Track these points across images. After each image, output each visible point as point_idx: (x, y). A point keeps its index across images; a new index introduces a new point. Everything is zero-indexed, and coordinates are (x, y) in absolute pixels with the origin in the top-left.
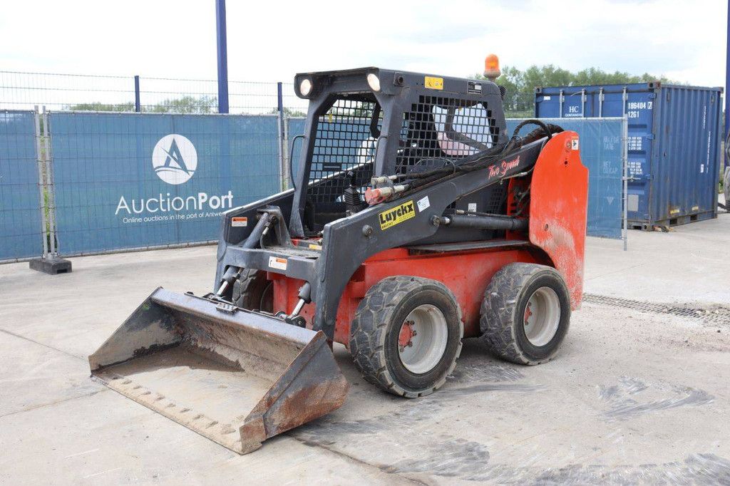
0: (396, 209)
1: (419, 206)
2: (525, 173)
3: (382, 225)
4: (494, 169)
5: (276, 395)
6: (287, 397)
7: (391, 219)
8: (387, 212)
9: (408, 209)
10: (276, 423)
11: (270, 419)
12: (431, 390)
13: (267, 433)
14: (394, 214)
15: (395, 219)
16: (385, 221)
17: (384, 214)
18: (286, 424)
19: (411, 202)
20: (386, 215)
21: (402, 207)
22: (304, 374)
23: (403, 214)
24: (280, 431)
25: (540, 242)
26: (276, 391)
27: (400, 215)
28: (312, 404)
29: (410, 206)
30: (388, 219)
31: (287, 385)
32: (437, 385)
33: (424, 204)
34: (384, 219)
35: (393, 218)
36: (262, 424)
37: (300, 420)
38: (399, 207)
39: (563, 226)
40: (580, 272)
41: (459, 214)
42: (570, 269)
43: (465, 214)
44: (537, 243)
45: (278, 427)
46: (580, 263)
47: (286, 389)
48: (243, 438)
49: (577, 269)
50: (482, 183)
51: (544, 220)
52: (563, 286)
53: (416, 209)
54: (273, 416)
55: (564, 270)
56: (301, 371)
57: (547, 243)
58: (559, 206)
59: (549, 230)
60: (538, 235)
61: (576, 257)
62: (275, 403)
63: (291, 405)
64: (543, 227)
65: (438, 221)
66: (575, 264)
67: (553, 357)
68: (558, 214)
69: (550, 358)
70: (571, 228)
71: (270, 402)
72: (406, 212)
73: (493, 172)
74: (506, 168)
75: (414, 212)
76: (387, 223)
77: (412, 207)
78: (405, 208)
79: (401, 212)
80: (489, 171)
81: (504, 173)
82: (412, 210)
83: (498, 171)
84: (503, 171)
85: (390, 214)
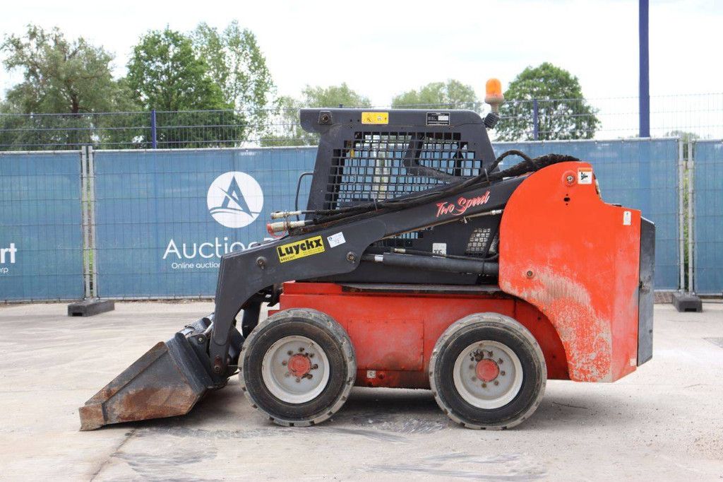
0: (300, 243)
1: (330, 242)
2: (499, 211)
3: (280, 258)
4: (446, 206)
5: (116, 389)
6: (128, 393)
7: (292, 252)
8: (288, 246)
9: (314, 244)
10: (117, 413)
11: (111, 408)
12: (307, 422)
13: (106, 418)
14: (297, 248)
15: (297, 253)
16: (284, 255)
17: (283, 248)
18: (127, 416)
19: (319, 237)
20: (286, 249)
21: (307, 242)
22: (144, 376)
23: (309, 248)
24: (121, 421)
25: (520, 291)
26: (115, 385)
27: (304, 249)
28: (154, 404)
29: (318, 242)
30: (289, 251)
31: (126, 382)
32: (316, 420)
33: (337, 240)
34: (284, 251)
35: (294, 251)
36: (100, 410)
37: (141, 415)
38: (304, 242)
39: (564, 275)
40: (606, 335)
41: (397, 252)
42: (584, 329)
43: (406, 253)
44: (515, 292)
45: (118, 417)
46: (603, 324)
47: (125, 387)
48: (82, 418)
49: (599, 330)
50: (426, 221)
51: (525, 267)
52: (526, 343)
53: (327, 244)
54: (114, 407)
55: (571, 329)
56: (141, 373)
57: (534, 293)
58: (555, 251)
59: (536, 278)
60: (514, 283)
61: (594, 316)
62: (114, 395)
63: (132, 401)
64: (524, 274)
65: (352, 258)
66: (592, 323)
67: (508, 425)
68: (553, 261)
69: (504, 426)
70: (581, 279)
71: (109, 394)
72: (313, 247)
73: (443, 210)
74: (465, 205)
75: (323, 247)
76: (287, 256)
77: (321, 242)
78: (311, 242)
79: (306, 246)
80: (438, 208)
81: (463, 211)
82: (320, 245)
83: (451, 208)
84: (461, 208)
85: (291, 248)
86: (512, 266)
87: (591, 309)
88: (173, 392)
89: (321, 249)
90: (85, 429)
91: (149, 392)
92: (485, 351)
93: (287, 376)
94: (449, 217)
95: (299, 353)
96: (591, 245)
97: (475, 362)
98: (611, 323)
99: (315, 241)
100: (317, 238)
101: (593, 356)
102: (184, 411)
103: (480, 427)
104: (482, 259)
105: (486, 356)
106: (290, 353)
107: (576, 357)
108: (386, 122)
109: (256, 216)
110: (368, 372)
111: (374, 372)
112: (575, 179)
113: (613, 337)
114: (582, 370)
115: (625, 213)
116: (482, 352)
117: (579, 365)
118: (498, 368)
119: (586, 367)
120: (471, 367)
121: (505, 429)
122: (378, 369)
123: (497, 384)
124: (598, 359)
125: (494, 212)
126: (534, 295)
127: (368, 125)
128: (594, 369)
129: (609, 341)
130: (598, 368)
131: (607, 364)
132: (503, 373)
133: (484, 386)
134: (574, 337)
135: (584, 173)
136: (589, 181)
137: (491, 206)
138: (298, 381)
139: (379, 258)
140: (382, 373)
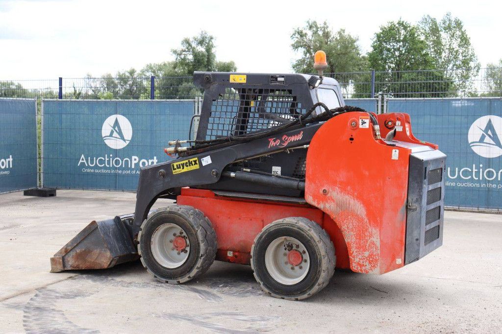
0: (185, 162)
1: (202, 162)
2: (308, 146)
3: (173, 171)
4: (275, 141)
5: (70, 248)
6: (76, 251)
7: (180, 168)
8: (178, 163)
9: (193, 163)
10: (70, 263)
11: (67, 260)
12: (175, 281)
13: (64, 266)
14: (183, 165)
15: (183, 168)
16: (176, 169)
17: (175, 165)
18: (75, 266)
19: (196, 159)
20: (177, 165)
21: (189, 161)
22: (85, 242)
23: (190, 166)
24: (72, 269)
25: (318, 204)
26: (70, 246)
27: (187, 166)
28: (89, 260)
29: (195, 161)
30: (178, 167)
31: (76, 244)
32: (181, 280)
33: (207, 161)
34: (175, 167)
35: (182, 167)
36: (61, 260)
37: (83, 266)
38: (187, 161)
39: (348, 193)
40: (376, 240)
41: (245, 171)
42: (361, 234)
43: (251, 172)
44: (315, 204)
45: (71, 266)
46: (375, 231)
47: (75, 247)
48: (52, 264)
49: (371, 236)
50: (262, 151)
51: (323, 186)
52: (312, 240)
53: (201, 164)
54: (69, 259)
55: (352, 233)
56: (84, 239)
57: (327, 206)
58: (342, 176)
59: (329, 195)
60: (315, 197)
61: (368, 225)
62: (69, 252)
63: (79, 256)
64: (321, 192)
65: (214, 173)
66: (367, 230)
67: (299, 298)
68: (341, 183)
69: (296, 298)
70: (360, 198)
71: (66, 251)
72: (192, 165)
73: (273, 143)
74: (287, 140)
75: (198, 165)
76: (177, 170)
77: (197, 162)
78: (192, 162)
79: (188, 164)
80: (269, 142)
81: (285, 144)
82: (197, 164)
83: (278, 142)
84: (284, 142)
85: (179, 165)
86: (313, 185)
87: (366, 220)
88: (100, 253)
89: (197, 167)
90: (53, 272)
91: (87, 252)
92: (294, 244)
93: (173, 249)
94: (276, 148)
95: (179, 235)
96: (367, 173)
97: (287, 251)
98: (380, 230)
99: (194, 161)
100: (195, 159)
101: (367, 254)
102: (106, 266)
103: (280, 296)
104: (298, 179)
105: (294, 248)
106: (174, 235)
107: (355, 254)
108: (245, 81)
109: (128, 142)
110: (228, 252)
111: (231, 252)
112: (357, 124)
113: (381, 241)
114: (358, 264)
115: (394, 150)
116: (292, 245)
117: (357, 260)
118: (302, 257)
119: (361, 261)
120: (285, 255)
121: (297, 300)
122: (234, 251)
123: (301, 268)
124: (371, 256)
125: (305, 146)
126: (327, 207)
127: (233, 83)
128: (367, 263)
129: (378, 244)
130: (370, 263)
131: (376, 260)
132: (306, 261)
133: (293, 268)
134: (354, 240)
135: (363, 120)
136: (367, 126)
137: (303, 142)
138: (179, 254)
139: (233, 174)
140: (237, 254)
